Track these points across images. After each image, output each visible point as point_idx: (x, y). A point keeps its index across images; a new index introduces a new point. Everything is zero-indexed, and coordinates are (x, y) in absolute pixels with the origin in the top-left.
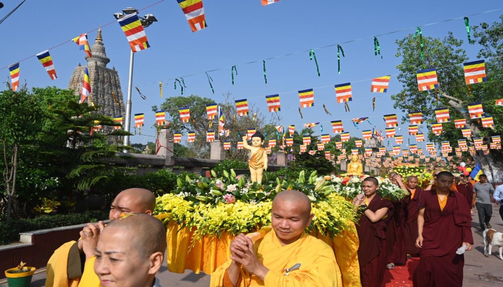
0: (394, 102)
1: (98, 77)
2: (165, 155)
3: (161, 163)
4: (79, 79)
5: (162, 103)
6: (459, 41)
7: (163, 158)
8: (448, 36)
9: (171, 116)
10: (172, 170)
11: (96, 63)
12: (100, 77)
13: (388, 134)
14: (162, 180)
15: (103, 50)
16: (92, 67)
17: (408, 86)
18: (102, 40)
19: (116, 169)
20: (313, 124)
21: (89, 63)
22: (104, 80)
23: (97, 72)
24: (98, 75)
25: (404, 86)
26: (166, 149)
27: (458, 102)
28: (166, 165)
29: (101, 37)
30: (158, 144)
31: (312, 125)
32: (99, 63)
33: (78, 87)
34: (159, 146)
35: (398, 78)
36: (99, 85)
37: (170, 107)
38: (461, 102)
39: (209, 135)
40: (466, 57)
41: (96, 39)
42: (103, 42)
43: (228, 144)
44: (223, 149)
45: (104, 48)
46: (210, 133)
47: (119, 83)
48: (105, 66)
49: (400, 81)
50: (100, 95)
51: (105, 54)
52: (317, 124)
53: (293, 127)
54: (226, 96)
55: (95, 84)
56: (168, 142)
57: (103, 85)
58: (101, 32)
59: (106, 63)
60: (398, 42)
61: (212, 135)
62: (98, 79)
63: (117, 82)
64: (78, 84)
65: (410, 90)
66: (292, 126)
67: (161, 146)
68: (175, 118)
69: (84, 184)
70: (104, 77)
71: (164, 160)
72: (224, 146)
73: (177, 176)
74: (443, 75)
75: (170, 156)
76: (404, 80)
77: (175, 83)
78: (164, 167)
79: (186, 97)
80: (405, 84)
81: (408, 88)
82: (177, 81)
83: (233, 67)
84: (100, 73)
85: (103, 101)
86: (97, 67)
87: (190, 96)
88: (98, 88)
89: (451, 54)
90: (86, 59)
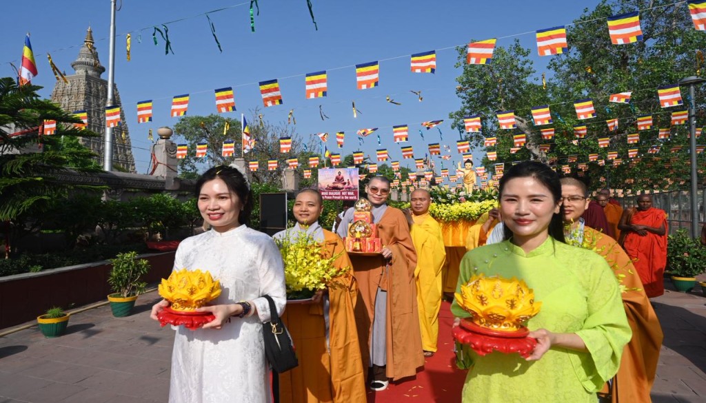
0: (452, 121)
1: (90, 90)
2: (165, 175)
3: (160, 186)
4: (65, 92)
5: (175, 124)
6: (525, 51)
7: (161, 179)
8: (514, 44)
9: (187, 139)
10: (175, 196)
11: (87, 71)
12: (93, 90)
13: (459, 148)
14: (158, 208)
15: (95, 56)
16: (81, 76)
17: (468, 102)
18: (93, 43)
19: (72, 188)
20: (369, 130)
21: (77, 71)
22: (98, 95)
23: (88, 84)
24: (90, 87)
25: (463, 103)
26: (165, 167)
27: (522, 121)
28: (166, 188)
29: (91, 38)
30: (154, 160)
31: (367, 131)
32: (90, 72)
33: (63, 102)
34: (156, 162)
35: (457, 93)
36: (92, 100)
37: (185, 129)
38: (525, 122)
39: (227, 147)
40: (532, 70)
41: (86, 42)
42: (94, 45)
43: (254, 164)
44: (249, 170)
45: (97, 53)
46: (228, 145)
47: (119, 98)
48: (100, 77)
49: (459, 96)
50: (94, 113)
51: (98, 60)
52: (374, 130)
53: (341, 135)
54: (254, 112)
55: (86, 99)
56: (169, 157)
57: (98, 100)
58: (91, 32)
59: (101, 73)
60: (459, 49)
61: (231, 147)
62: (91, 92)
63: (116, 97)
64: (63, 99)
65: (470, 107)
66: (340, 133)
67: (158, 163)
68: (193, 142)
69: (9, 211)
70: (98, 90)
71: (163, 183)
72: (250, 166)
73: (183, 204)
74: (507, 91)
75: (173, 177)
76: (464, 95)
77: (154, 35)
78: (164, 192)
79: (204, 117)
80: (464, 100)
81: (468, 105)
82: (157, 32)
83: (252, 2)
84: (92, 86)
85: (98, 122)
86: (88, 78)
87: (209, 114)
88: (90, 103)
89: (516, 66)
90: (73, 66)
